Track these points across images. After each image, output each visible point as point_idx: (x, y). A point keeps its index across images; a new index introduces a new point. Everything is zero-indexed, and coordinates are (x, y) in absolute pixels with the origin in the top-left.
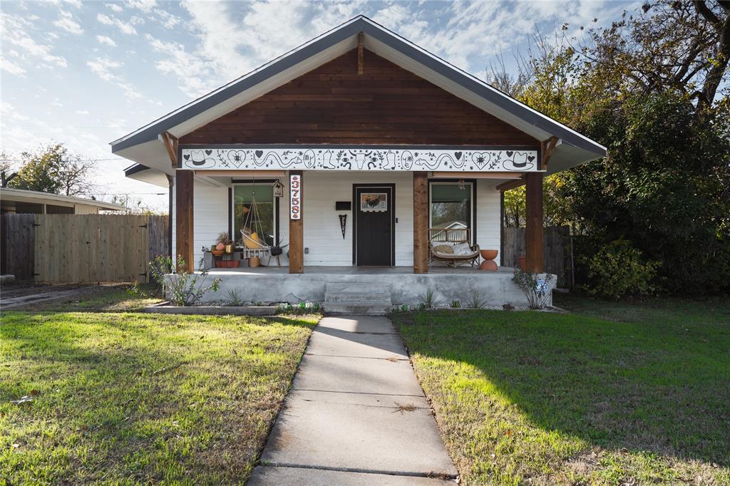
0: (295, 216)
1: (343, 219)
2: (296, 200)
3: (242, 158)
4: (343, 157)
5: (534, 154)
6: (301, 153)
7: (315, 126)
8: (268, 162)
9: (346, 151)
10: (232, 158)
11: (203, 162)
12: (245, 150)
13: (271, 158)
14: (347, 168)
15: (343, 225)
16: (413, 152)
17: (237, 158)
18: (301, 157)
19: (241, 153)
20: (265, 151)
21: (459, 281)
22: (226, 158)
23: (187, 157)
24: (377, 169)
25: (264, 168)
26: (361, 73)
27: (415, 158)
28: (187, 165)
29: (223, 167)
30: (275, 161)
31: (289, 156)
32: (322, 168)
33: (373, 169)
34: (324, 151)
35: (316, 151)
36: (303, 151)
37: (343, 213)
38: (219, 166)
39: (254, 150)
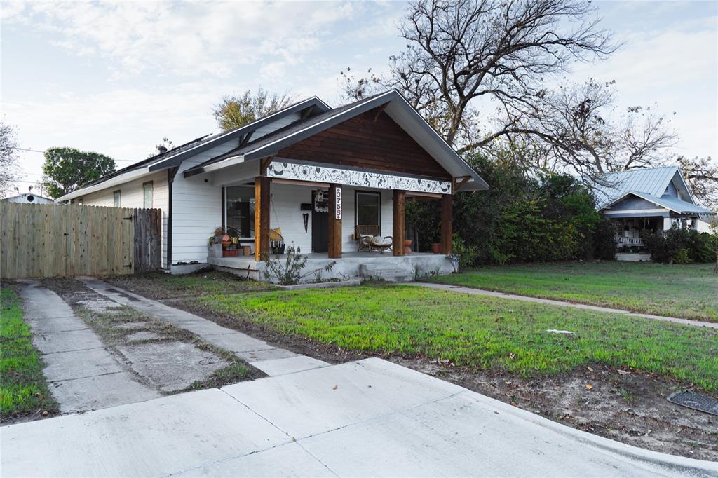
0: (338, 217)
1: (306, 217)
2: (338, 205)
3: (308, 172)
4: (365, 178)
5: (450, 184)
6: (342, 173)
7: (350, 154)
8: (324, 177)
9: (367, 174)
10: (302, 172)
11: (281, 173)
12: (310, 167)
13: (325, 174)
14: (367, 185)
15: (306, 222)
16: (400, 178)
17: (305, 172)
18: (343, 175)
19: (307, 168)
20: (322, 169)
21: (422, 260)
22: (297, 171)
23: (271, 168)
24: (382, 187)
25: (321, 181)
26: (375, 120)
27: (400, 182)
28: (270, 174)
29: (295, 178)
30: (328, 177)
31: (337, 174)
32: (354, 184)
33: (380, 187)
34: (355, 172)
35: (351, 172)
36: (344, 171)
37: (306, 212)
38: (293, 177)
39: (315, 167)
